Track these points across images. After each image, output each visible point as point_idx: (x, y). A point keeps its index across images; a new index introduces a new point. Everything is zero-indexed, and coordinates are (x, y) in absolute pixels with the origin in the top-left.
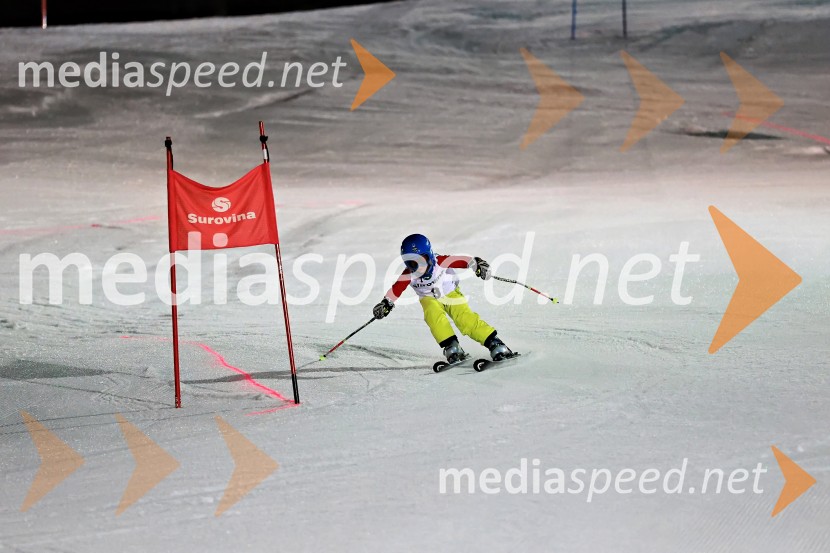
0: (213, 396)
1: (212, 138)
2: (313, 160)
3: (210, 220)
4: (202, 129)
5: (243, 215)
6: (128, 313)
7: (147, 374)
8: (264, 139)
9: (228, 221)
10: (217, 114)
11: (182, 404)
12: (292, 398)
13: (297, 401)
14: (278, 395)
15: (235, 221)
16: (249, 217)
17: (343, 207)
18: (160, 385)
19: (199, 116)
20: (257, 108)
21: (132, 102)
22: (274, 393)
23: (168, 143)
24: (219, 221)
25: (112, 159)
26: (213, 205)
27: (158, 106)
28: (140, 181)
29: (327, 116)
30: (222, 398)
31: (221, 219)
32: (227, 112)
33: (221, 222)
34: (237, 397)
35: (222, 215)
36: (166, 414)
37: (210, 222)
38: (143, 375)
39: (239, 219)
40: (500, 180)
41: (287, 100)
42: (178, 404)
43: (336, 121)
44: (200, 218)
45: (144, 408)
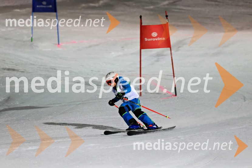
0: (151, 93)
3: (151, 39)
5: (161, 38)
8: (167, 16)
9: (157, 39)
11: (142, 95)
12: (174, 94)
13: (176, 95)
23: (141, 17)
24: (154, 39)
26: (152, 35)
30: (154, 94)
33: (155, 40)
34: (158, 93)
39: (160, 40)
44: (148, 39)
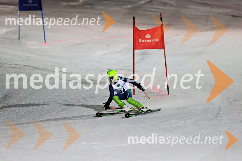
8: (161, 19)
9: (150, 41)
13: (169, 94)
15: (152, 41)
16: (156, 41)
22: (162, 92)
23: (134, 18)
26: (146, 36)
31: (148, 40)
34: (151, 92)
35: (149, 39)
37: (145, 42)
44: (142, 40)
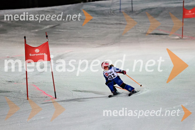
0: (36, 97)
1: (36, 36)
2: (59, 41)
4: (33, 34)
6: (16, 78)
7: (21, 92)
8: (47, 36)
10: (37, 30)
13: (56, 98)
14: (51, 97)
17: (66, 52)
18: (24, 94)
19: (32, 31)
20: (46, 29)
21: (16, 28)
22: (50, 96)
23: (25, 37)
25: (12, 41)
26: (35, 51)
27: (23, 29)
28: (19, 46)
29: (62, 30)
30: (38, 97)
32: (39, 30)
34: (42, 97)
35: (37, 53)
36: (25, 101)
38: (19, 92)
40: (103, 45)
41: (53, 27)
42: (28, 99)
43: (65, 32)
45: (20, 100)
